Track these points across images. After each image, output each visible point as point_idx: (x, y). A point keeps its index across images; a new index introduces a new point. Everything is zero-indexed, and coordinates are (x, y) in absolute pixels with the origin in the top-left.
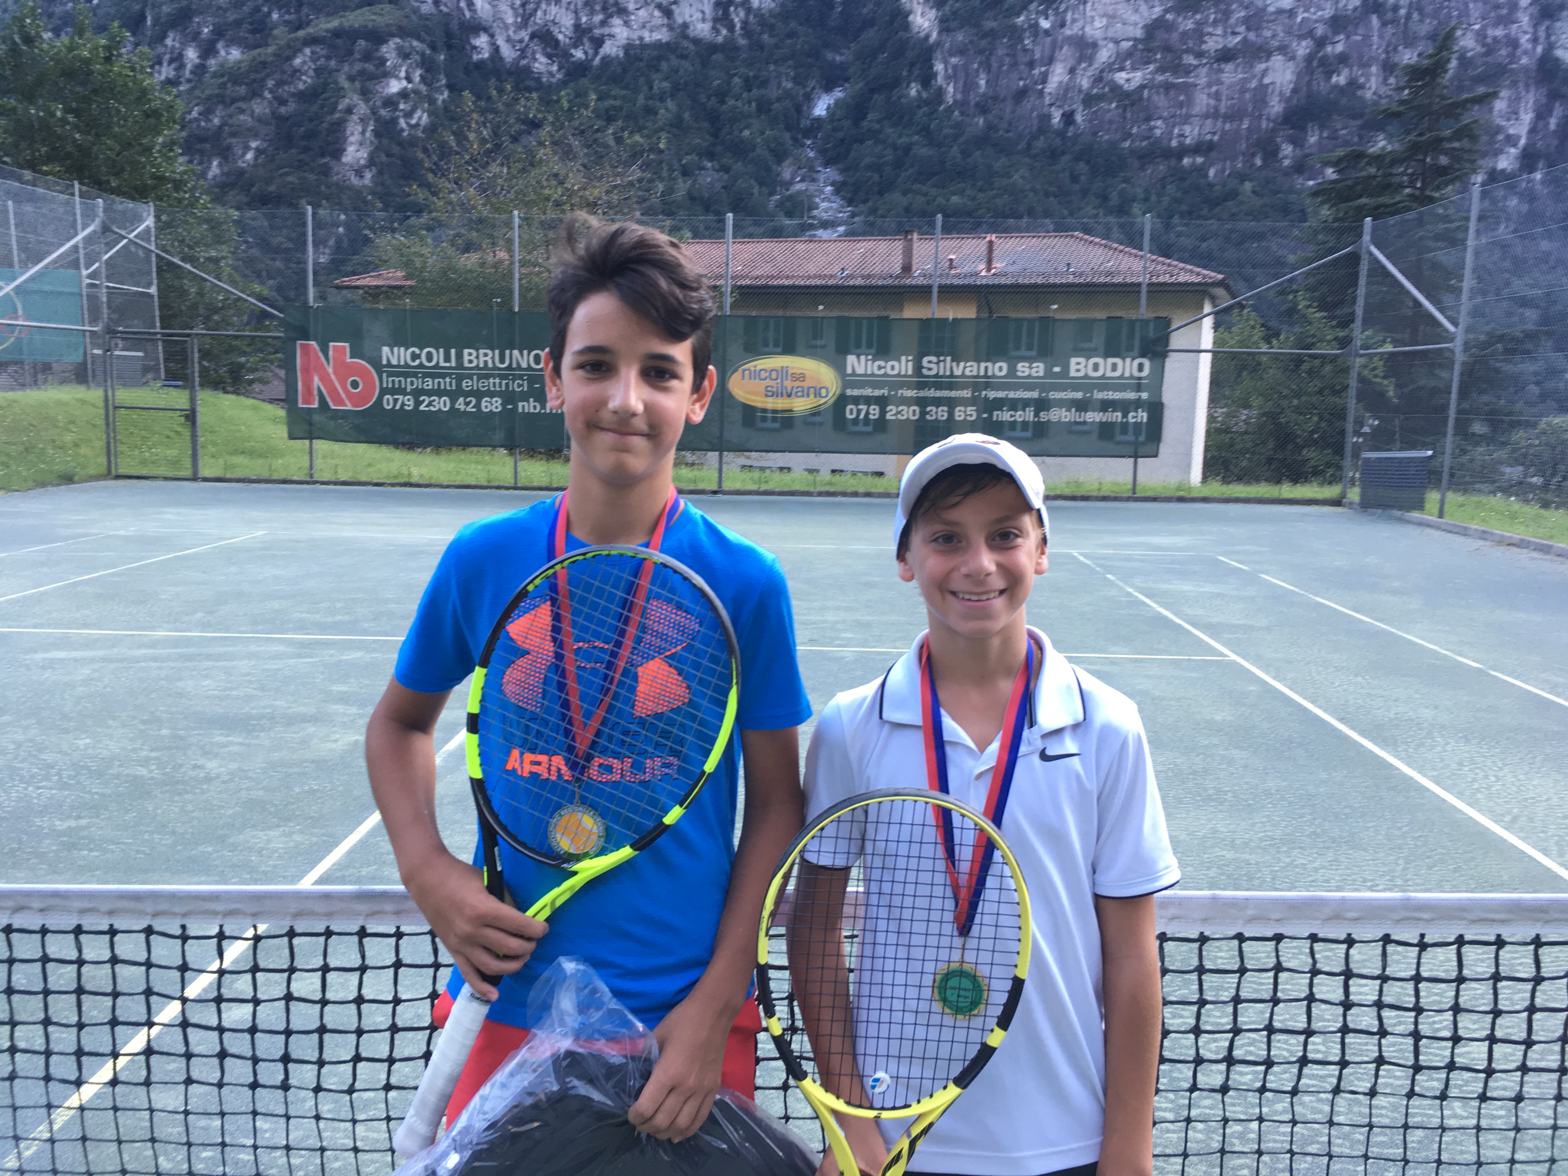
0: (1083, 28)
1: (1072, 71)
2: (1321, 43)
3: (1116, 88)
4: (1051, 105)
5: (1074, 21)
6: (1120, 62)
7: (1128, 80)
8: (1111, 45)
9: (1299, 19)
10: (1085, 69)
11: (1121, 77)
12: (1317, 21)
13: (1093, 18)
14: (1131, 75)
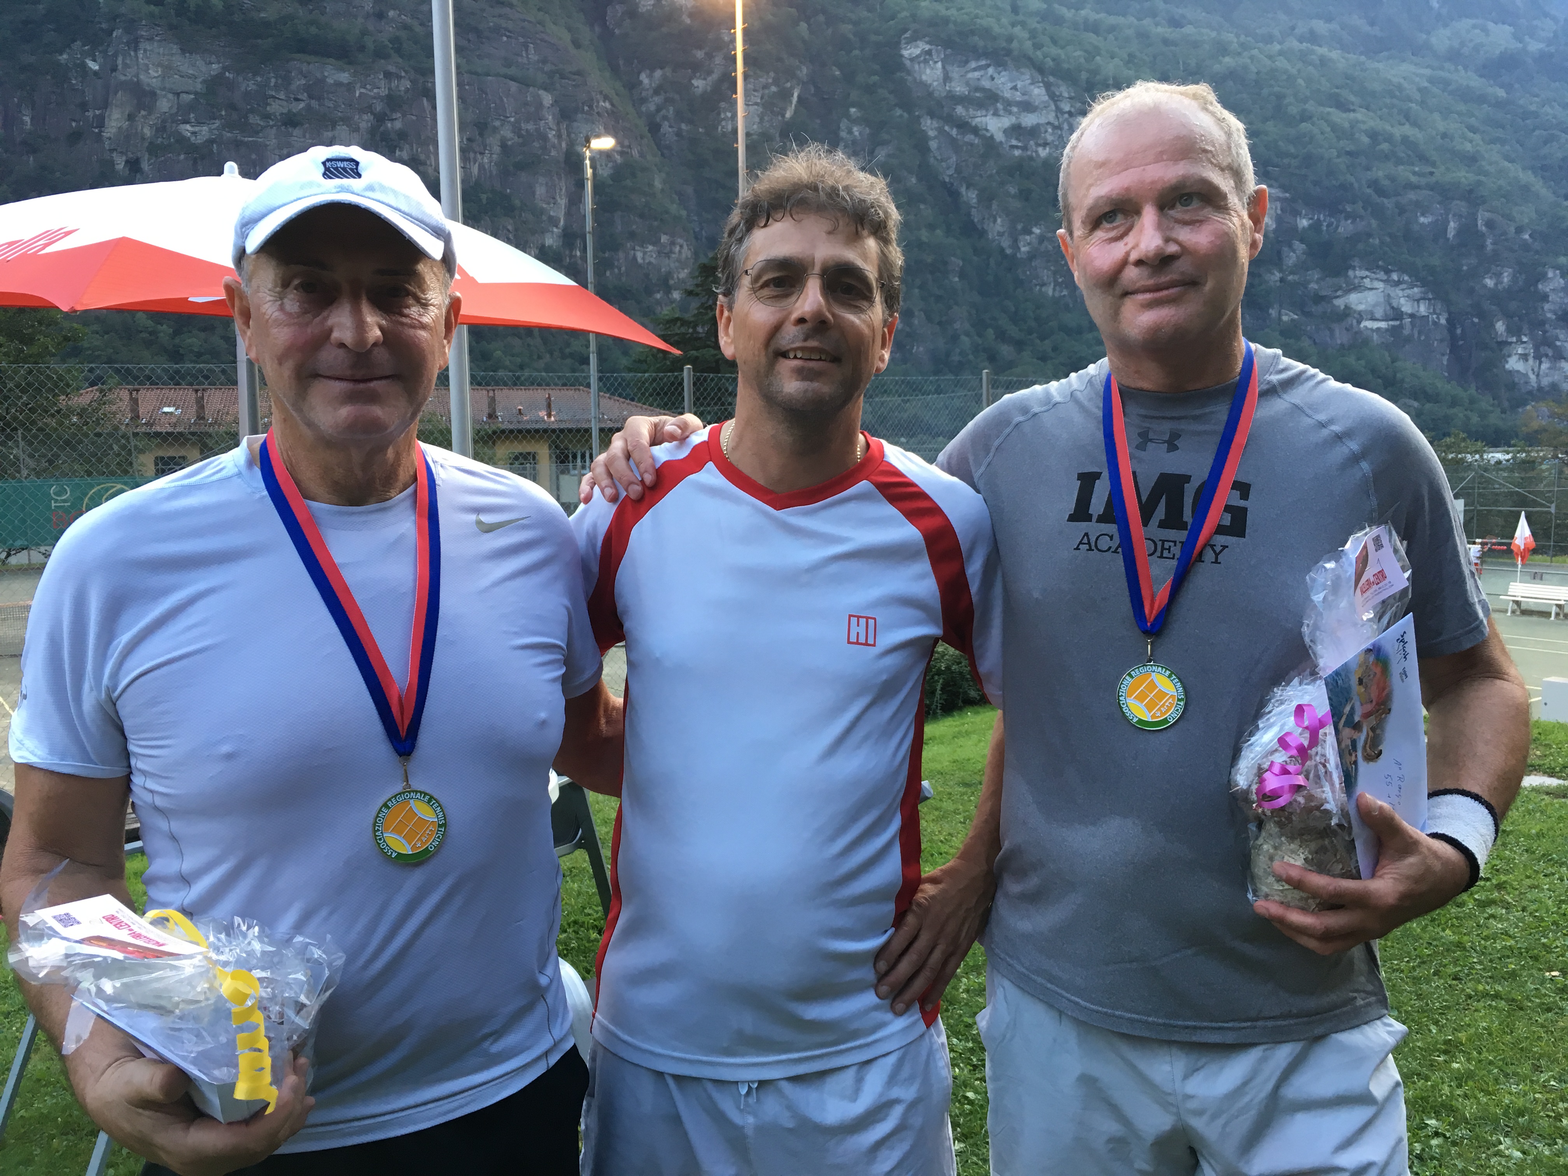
0: (137, 75)
1: (131, 117)
2: (381, 118)
3: (182, 140)
4: (112, 151)
5: (126, 66)
6: (183, 113)
7: (194, 133)
8: (170, 96)
9: (357, 95)
10: (144, 117)
11: (186, 129)
12: (374, 98)
13: (147, 65)
14: (197, 129)
